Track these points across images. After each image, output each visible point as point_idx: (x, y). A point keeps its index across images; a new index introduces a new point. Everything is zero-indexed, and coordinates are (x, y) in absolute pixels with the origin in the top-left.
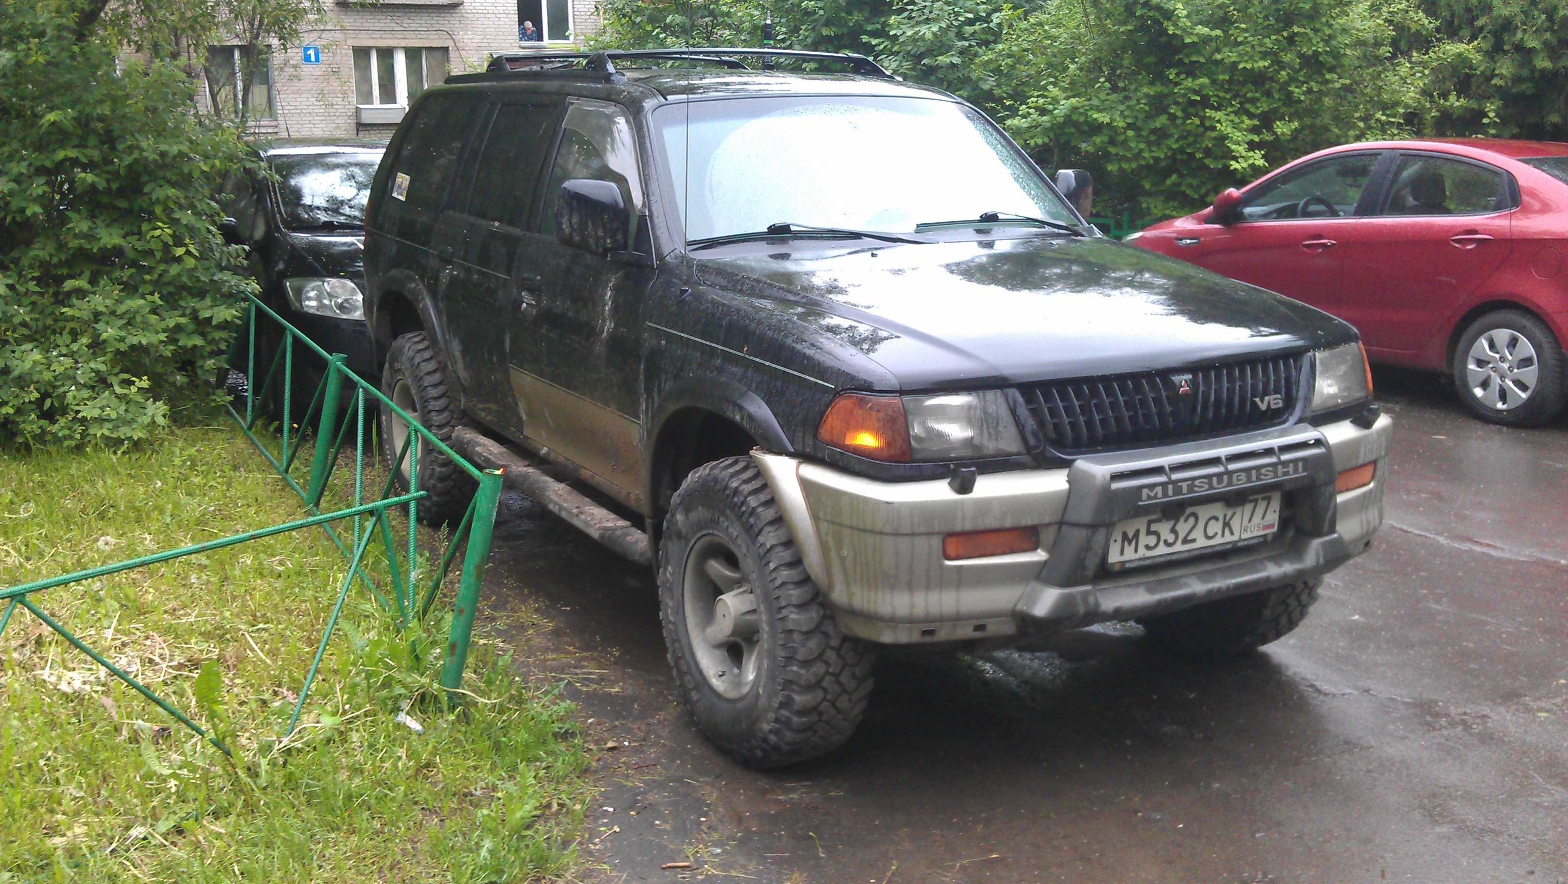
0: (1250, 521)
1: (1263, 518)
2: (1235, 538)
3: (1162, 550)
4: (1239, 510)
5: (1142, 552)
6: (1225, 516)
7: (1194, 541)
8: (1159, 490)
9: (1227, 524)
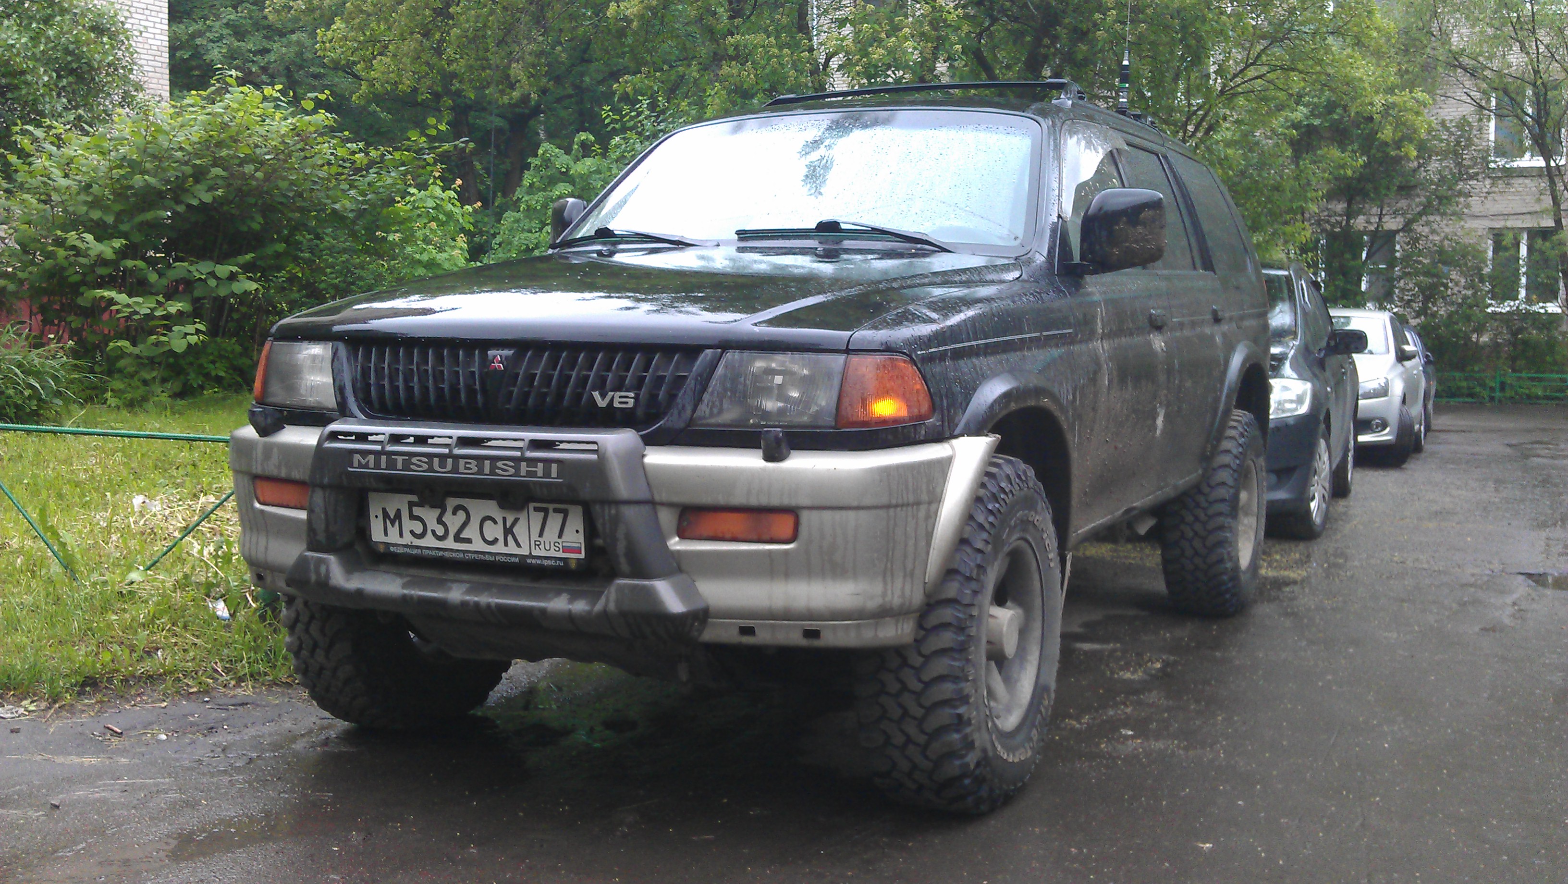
0: (541, 535)
1: (560, 536)
2: (524, 551)
3: (429, 541)
4: (523, 516)
5: (408, 539)
6: (504, 519)
7: (469, 541)
8: (371, 458)
9: (508, 531)
